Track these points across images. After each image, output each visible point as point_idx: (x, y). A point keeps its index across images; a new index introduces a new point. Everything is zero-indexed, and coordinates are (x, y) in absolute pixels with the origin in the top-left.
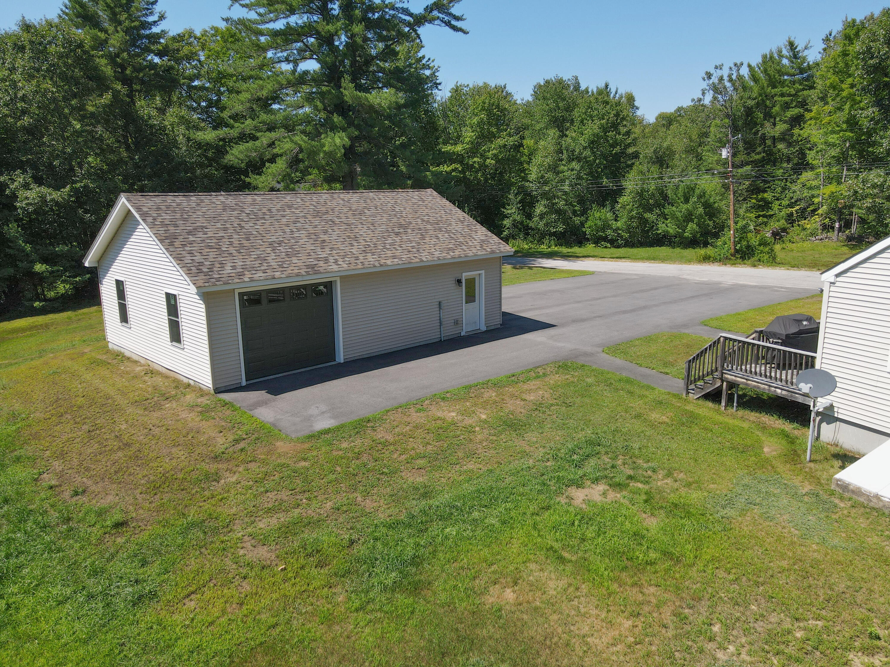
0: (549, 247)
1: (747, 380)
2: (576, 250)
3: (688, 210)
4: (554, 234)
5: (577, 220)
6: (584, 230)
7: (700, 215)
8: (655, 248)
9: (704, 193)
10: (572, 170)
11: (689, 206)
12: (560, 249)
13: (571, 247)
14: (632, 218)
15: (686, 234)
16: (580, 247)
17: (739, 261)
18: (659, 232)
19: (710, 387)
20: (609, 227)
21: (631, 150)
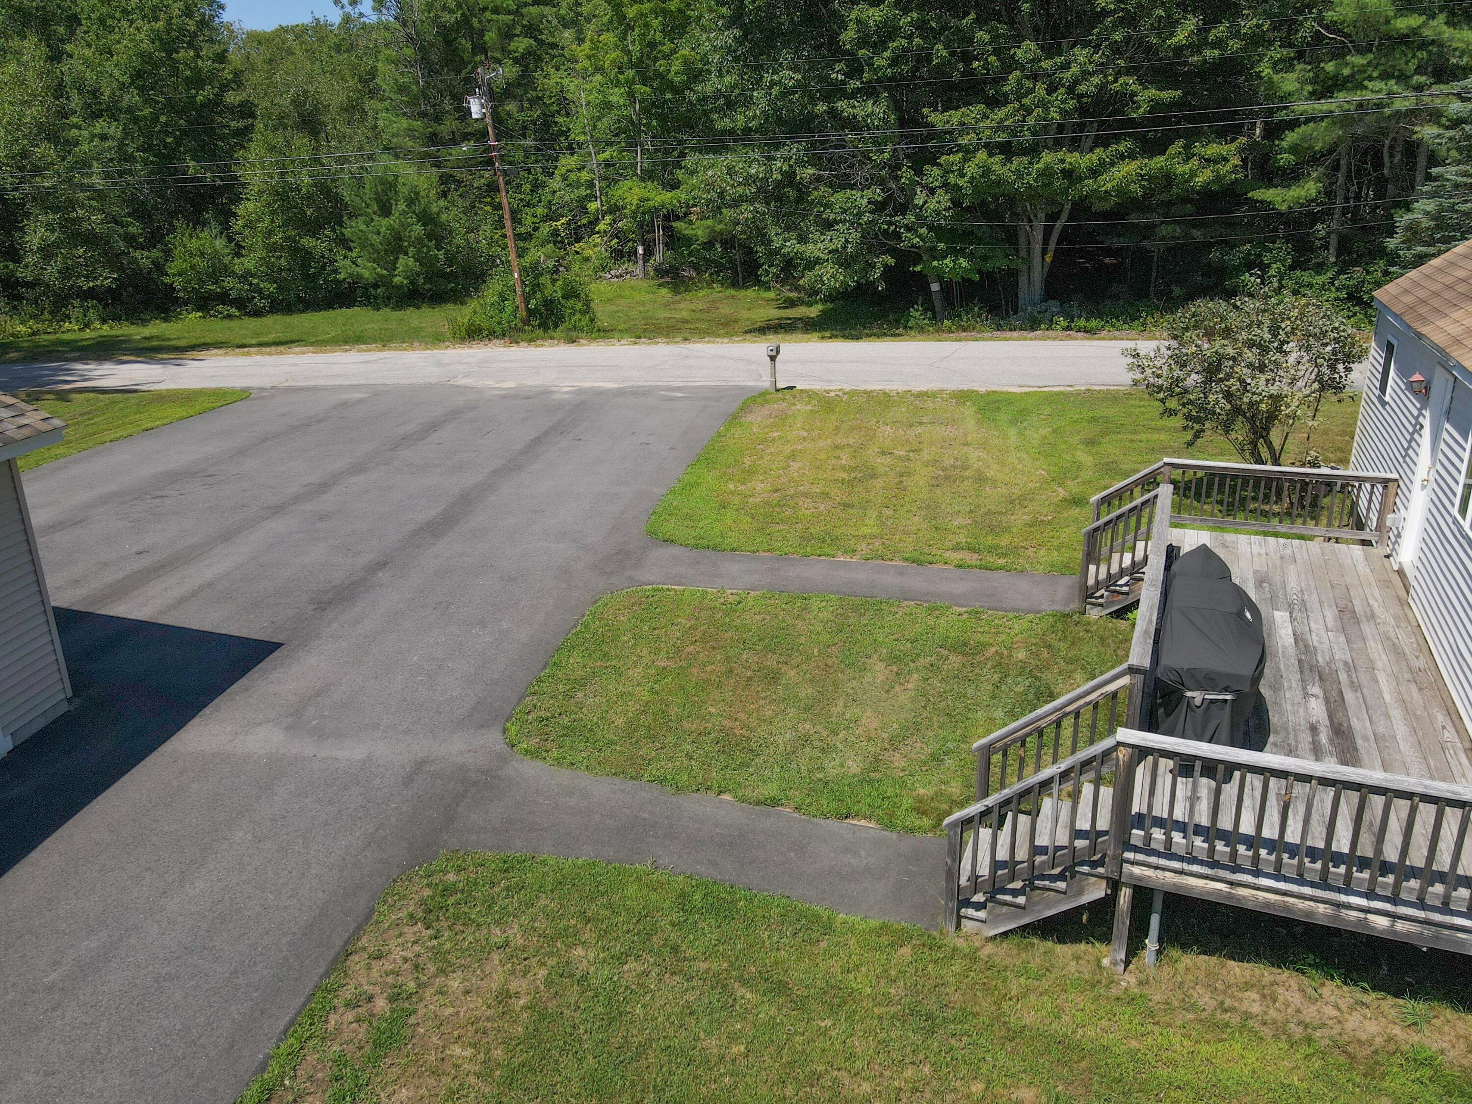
0: (87, 325)
1: (1231, 883)
2: (156, 328)
3: (391, 228)
4: (92, 294)
5: (144, 258)
6: (167, 280)
7: (419, 240)
8: (338, 311)
9: (417, 194)
10: (104, 137)
11: (393, 221)
12: (120, 332)
13: (144, 322)
14: (273, 249)
15: (397, 280)
16: (165, 320)
17: (539, 332)
18: (341, 277)
19: (1058, 902)
20: (227, 270)
21: (232, 98)
